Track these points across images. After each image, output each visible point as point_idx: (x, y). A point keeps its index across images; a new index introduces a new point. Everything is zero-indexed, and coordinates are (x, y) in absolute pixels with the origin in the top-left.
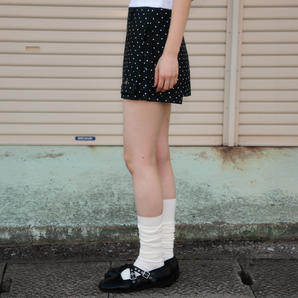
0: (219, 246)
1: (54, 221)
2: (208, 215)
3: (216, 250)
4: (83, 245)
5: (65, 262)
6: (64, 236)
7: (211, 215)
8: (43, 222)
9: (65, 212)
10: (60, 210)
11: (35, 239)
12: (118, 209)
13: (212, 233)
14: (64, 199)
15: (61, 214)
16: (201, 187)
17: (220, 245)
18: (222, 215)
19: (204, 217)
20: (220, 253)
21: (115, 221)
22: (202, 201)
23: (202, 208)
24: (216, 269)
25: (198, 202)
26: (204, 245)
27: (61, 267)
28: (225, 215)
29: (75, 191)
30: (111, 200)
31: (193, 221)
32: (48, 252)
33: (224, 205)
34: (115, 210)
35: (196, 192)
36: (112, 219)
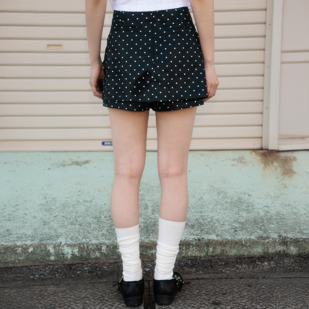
0: (264, 263)
1: (86, 238)
2: (251, 229)
3: (261, 268)
4: (119, 263)
5: (100, 282)
6: (98, 254)
7: (254, 229)
8: (74, 239)
9: (97, 227)
10: (91, 225)
11: (66, 257)
12: (153, 223)
13: (256, 249)
14: (94, 212)
15: (93, 229)
16: (241, 196)
17: (266, 262)
18: (266, 229)
19: (247, 231)
20: (265, 271)
21: (151, 236)
22: (243, 213)
23: (244, 221)
24: (262, 289)
25: (239, 214)
26: (248, 262)
27: (97, 288)
28: (269, 229)
29: (106, 204)
30: (145, 213)
31: (236, 236)
32: (81, 271)
33: (267, 217)
34: (150, 224)
35: (236, 203)
36: (148, 235)
